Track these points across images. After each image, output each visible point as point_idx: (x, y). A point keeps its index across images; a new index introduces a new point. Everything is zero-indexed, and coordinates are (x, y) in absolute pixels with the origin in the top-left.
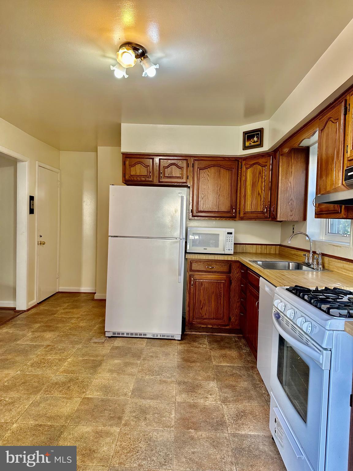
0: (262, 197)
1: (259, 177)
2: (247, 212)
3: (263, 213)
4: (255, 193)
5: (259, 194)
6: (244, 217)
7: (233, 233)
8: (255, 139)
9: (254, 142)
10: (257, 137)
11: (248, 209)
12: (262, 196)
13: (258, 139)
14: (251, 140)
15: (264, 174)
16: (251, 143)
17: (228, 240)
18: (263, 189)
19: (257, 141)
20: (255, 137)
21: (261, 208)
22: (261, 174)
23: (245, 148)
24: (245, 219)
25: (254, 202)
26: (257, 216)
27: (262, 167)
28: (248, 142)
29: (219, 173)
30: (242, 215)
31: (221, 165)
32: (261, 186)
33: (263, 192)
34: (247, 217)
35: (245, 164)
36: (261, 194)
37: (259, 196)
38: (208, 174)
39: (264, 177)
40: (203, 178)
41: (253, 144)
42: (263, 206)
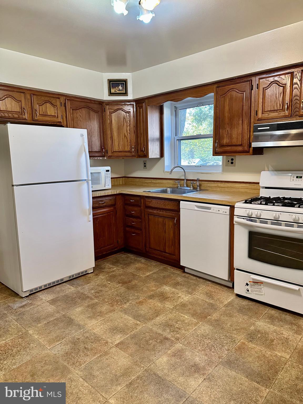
0: (128, 139)
1: (124, 121)
2: (115, 151)
3: (130, 153)
4: (122, 135)
5: (125, 136)
6: (112, 156)
7: (110, 171)
8: (120, 88)
9: (119, 90)
10: (121, 86)
11: (116, 148)
12: (128, 137)
13: (123, 88)
14: (116, 88)
15: (128, 119)
16: (116, 90)
17: (107, 177)
18: (128, 132)
19: (122, 90)
20: (120, 86)
21: (128, 148)
22: (125, 119)
23: (111, 94)
24: (113, 157)
25: (121, 143)
26: (125, 155)
27: (126, 113)
28: (113, 89)
29: (89, 115)
30: (110, 154)
31: (89, 107)
32: (126, 129)
33: (129, 135)
34: (115, 156)
35: (108, 109)
36: (127, 136)
37: (126, 138)
38: (80, 115)
39: (128, 122)
40: (76, 119)
41: (118, 92)
42: (129, 146)
